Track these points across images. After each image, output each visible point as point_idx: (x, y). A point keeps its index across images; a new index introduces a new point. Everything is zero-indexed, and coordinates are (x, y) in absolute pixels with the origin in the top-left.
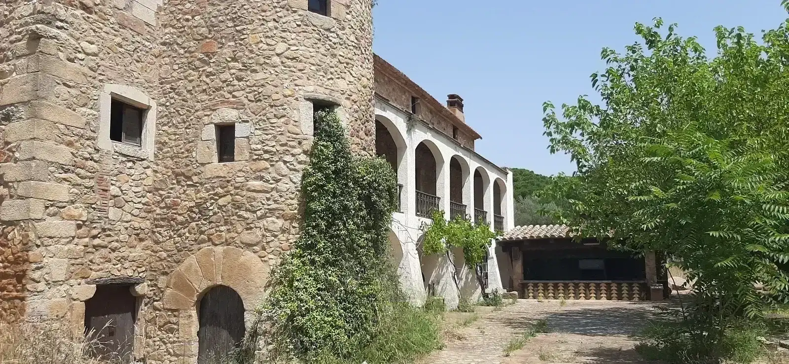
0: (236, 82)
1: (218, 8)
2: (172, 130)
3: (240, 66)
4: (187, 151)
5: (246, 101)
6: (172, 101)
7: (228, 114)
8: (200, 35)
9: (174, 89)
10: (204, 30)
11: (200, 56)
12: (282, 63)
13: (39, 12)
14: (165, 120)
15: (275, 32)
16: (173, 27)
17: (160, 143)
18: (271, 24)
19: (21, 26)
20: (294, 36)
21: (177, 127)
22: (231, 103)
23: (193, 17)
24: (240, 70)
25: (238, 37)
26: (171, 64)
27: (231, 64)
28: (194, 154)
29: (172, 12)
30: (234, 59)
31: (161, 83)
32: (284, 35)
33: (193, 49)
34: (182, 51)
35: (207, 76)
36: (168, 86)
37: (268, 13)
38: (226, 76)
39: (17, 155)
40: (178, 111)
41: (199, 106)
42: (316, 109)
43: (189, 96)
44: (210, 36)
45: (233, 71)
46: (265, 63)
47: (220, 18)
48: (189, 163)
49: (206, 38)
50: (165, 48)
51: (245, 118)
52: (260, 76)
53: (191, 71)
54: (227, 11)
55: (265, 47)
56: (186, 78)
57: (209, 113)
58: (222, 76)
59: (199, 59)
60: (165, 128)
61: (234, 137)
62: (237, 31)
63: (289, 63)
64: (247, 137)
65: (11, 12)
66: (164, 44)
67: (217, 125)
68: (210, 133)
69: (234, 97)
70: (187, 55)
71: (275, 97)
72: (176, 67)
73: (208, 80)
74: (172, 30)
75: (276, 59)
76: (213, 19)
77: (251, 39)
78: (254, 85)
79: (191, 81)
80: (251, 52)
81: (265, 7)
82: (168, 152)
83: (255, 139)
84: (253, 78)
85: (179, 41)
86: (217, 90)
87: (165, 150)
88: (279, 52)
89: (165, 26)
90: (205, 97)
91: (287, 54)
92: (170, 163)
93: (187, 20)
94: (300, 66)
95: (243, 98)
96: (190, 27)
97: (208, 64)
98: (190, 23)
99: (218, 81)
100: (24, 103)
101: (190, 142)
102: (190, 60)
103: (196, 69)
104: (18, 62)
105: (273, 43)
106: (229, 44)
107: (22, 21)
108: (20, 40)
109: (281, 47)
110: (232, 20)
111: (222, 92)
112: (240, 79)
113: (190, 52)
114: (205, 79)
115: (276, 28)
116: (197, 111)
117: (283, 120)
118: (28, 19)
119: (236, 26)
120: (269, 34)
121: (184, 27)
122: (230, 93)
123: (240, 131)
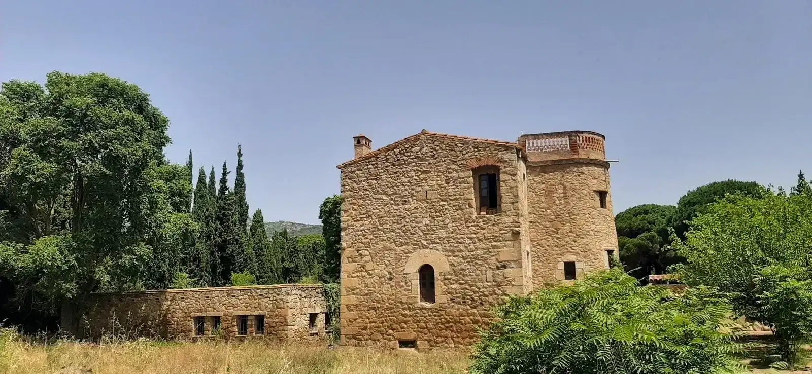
0: (573, 243)
1: (560, 207)
2: (541, 264)
3: (575, 235)
4: (550, 274)
5: (580, 252)
6: (539, 250)
7: (571, 258)
8: (551, 219)
9: (540, 245)
10: (553, 217)
11: (553, 229)
12: (594, 234)
13: (516, 222)
14: (536, 259)
15: (589, 219)
16: (535, 214)
17: (535, 270)
18: (587, 216)
19: (506, 227)
20: (597, 221)
21: (543, 262)
22: (571, 252)
23: (546, 210)
24: (575, 237)
25: (572, 222)
26: (536, 232)
27: (569, 234)
28: (554, 276)
29: (533, 207)
30: (571, 232)
31: (531, 241)
32: (593, 220)
33: (548, 226)
34: (541, 226)
35: (557, 239)
36: (536, 242)
37: (585, 211)
38: (567, 239)
39: (513, 283)
40: (543, 255)
41: (554, 253)
42: (608, 254)
43: (548, 248)
44: (556, 220)
45: (571, 237)
46: (587, 234)
47: (561, 212)
48: (552, 280)
49: (554, 221)
50: (531, 224)
51: (581, 260)
52: (585, 240)
53: (548, 236)
54: (565, 209)
55: (586, 227)
56: (545, 239)
57: (560, 257)
58: (565, 239)
59: (552, 231)
60: (536, 263)
61: (575, 269)
62: (571, 219)
63: (597, 234)
64: (582, 269)
65: (498, 220)
66: (531, 222)
67: (565, 263)
68: (561, 266)
69: (573, 250)
70: (545, 228)
71: (593, 250)
72: (539, 234)
73: (557, 241)
74: (535, 216)
75: (591, 232)
76: (558, 212)
77: (578, 223)
78: (583, 245)
79: (548, 241)
80: (580, 229)
81: (584, 208)
82: (540, 274)
83: (585, 270)
84: (581, 241)
85: (539, 221)
86: (563, 246)
87: (538, 273)
88: (592, 229)
89: (530, 213)
90: (557, 249)
91: (595, 229)
92: (541, 279)
93: (543, 212)
94: (601, 235)
95: (577, 250)
96: (544, 215)
97: (557, 233)
98: (544, 213)
99: (563, 242)
100: (514, 261)
101: (551, 270)
102: (547, 231)
103: (550, 235)
104: (506, 243)
105: (589, 224)
106: (568, 224)
107: (507, 225)
108: (506, 233)
109: (593, 226)
110: (569, 213)
111: (566, 247)
112: (575, 242)
113: (546, 227)
114: (556, 240)
115: (590, 218)
116: (553, 255)
117: (598, 260)
118: (510, 224)
119: (570, 216)
120: (587, 221)
121: (541, 215)
122: (571, 248)
123: (578, 266)
